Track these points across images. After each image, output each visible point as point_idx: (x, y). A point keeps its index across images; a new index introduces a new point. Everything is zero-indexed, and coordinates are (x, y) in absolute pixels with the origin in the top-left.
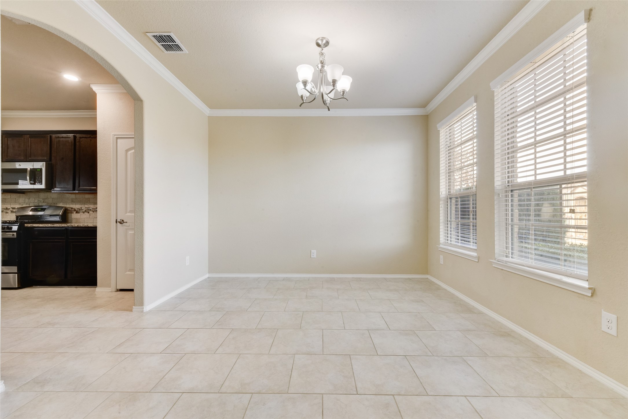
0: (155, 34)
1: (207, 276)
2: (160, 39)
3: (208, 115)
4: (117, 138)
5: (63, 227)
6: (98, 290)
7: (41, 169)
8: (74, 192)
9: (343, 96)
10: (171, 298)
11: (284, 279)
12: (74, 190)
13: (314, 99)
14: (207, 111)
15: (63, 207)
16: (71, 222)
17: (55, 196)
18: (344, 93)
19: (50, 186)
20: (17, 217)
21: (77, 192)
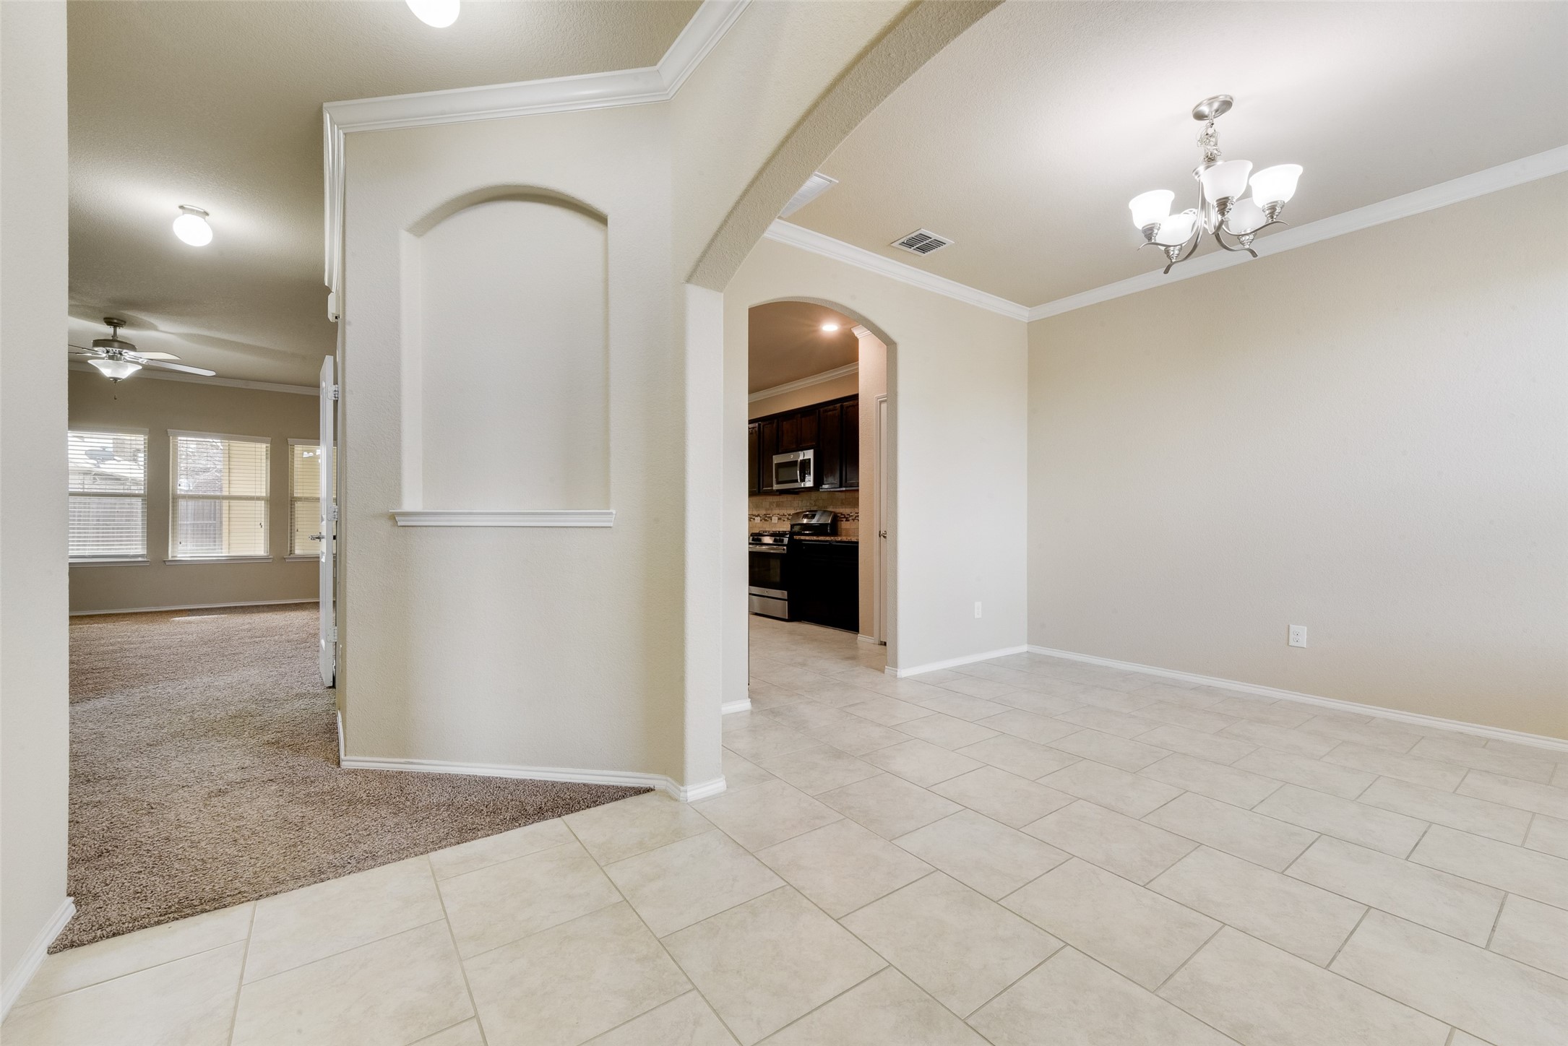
0: (904, 240)
1: (1024, 648)
2: (909, 244)
3: (1027, 322)
4: (881, 402)
5: (827, 541)
6: (861, 637)
7: (810, 459)
8: (841, 489)
9: (1272, 217)
10: (944, 669)
11: (1197, 688)
12: (841, 486)
13: (1195, 246)
14: (1023, 314)
15: (831, 512)
16: (840, 535)
17: (825, 496)
18: (1276, 209)
19: (818, 482)
20: (792, 526)
21: (844, 489)
